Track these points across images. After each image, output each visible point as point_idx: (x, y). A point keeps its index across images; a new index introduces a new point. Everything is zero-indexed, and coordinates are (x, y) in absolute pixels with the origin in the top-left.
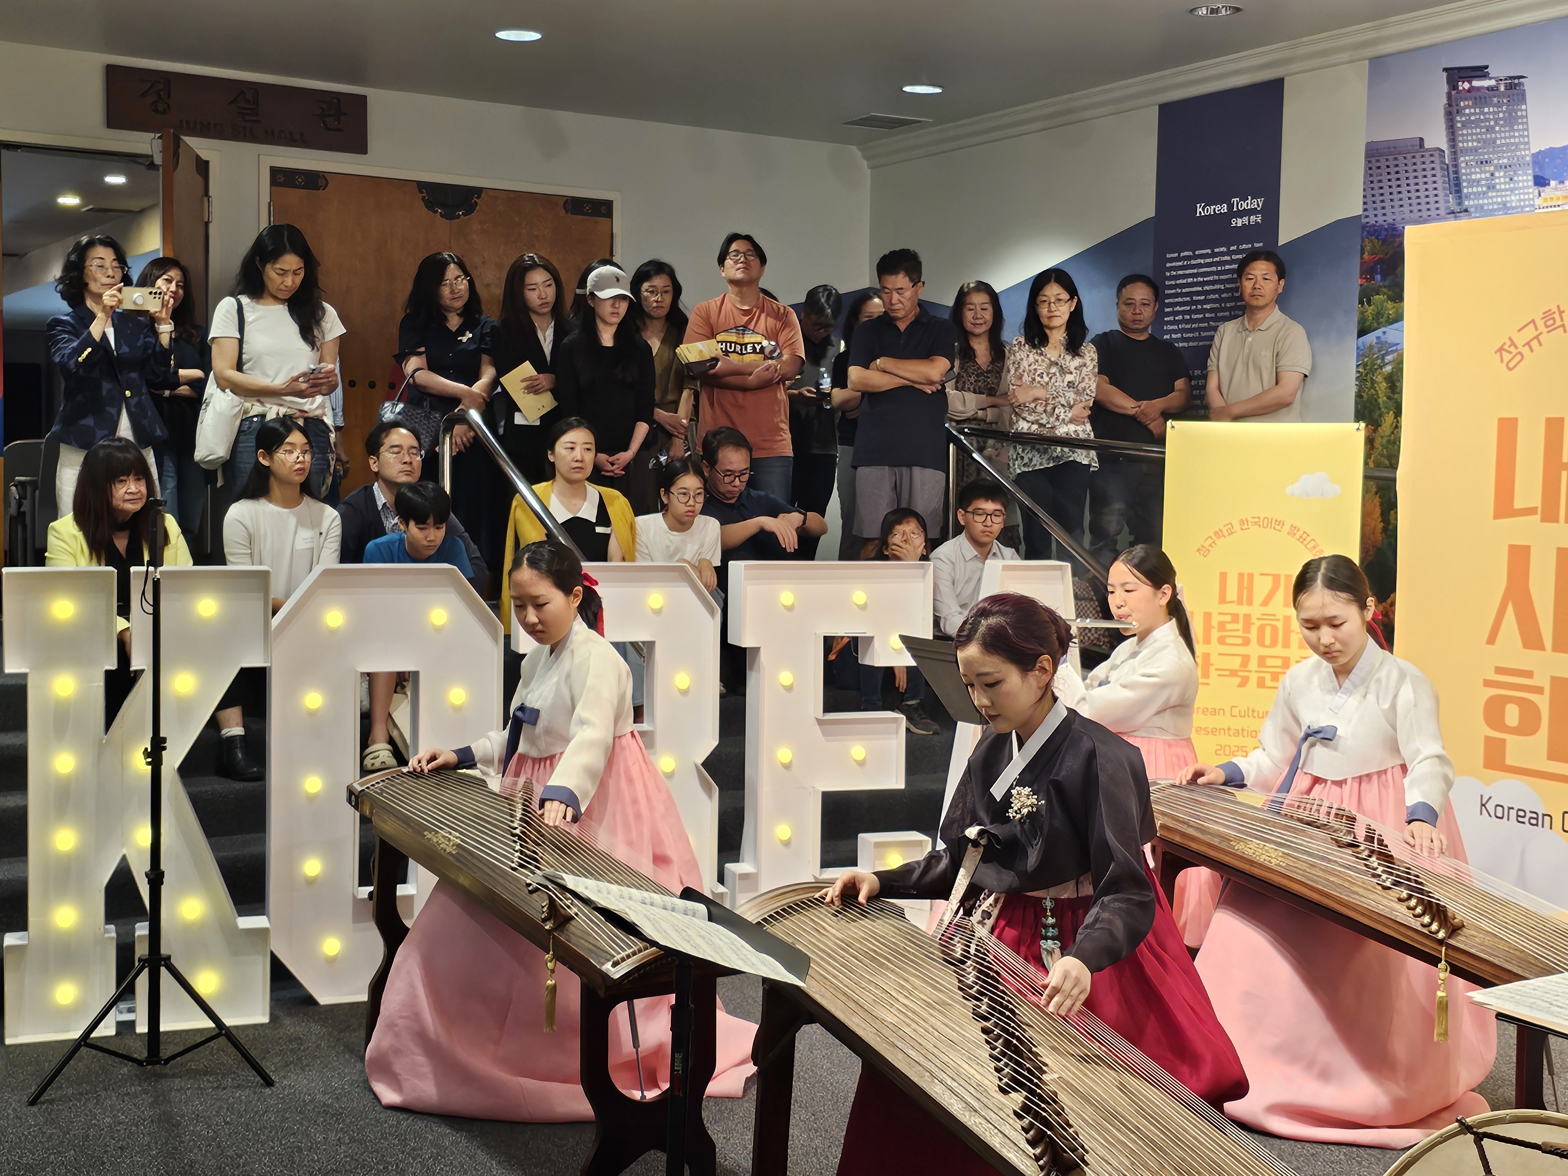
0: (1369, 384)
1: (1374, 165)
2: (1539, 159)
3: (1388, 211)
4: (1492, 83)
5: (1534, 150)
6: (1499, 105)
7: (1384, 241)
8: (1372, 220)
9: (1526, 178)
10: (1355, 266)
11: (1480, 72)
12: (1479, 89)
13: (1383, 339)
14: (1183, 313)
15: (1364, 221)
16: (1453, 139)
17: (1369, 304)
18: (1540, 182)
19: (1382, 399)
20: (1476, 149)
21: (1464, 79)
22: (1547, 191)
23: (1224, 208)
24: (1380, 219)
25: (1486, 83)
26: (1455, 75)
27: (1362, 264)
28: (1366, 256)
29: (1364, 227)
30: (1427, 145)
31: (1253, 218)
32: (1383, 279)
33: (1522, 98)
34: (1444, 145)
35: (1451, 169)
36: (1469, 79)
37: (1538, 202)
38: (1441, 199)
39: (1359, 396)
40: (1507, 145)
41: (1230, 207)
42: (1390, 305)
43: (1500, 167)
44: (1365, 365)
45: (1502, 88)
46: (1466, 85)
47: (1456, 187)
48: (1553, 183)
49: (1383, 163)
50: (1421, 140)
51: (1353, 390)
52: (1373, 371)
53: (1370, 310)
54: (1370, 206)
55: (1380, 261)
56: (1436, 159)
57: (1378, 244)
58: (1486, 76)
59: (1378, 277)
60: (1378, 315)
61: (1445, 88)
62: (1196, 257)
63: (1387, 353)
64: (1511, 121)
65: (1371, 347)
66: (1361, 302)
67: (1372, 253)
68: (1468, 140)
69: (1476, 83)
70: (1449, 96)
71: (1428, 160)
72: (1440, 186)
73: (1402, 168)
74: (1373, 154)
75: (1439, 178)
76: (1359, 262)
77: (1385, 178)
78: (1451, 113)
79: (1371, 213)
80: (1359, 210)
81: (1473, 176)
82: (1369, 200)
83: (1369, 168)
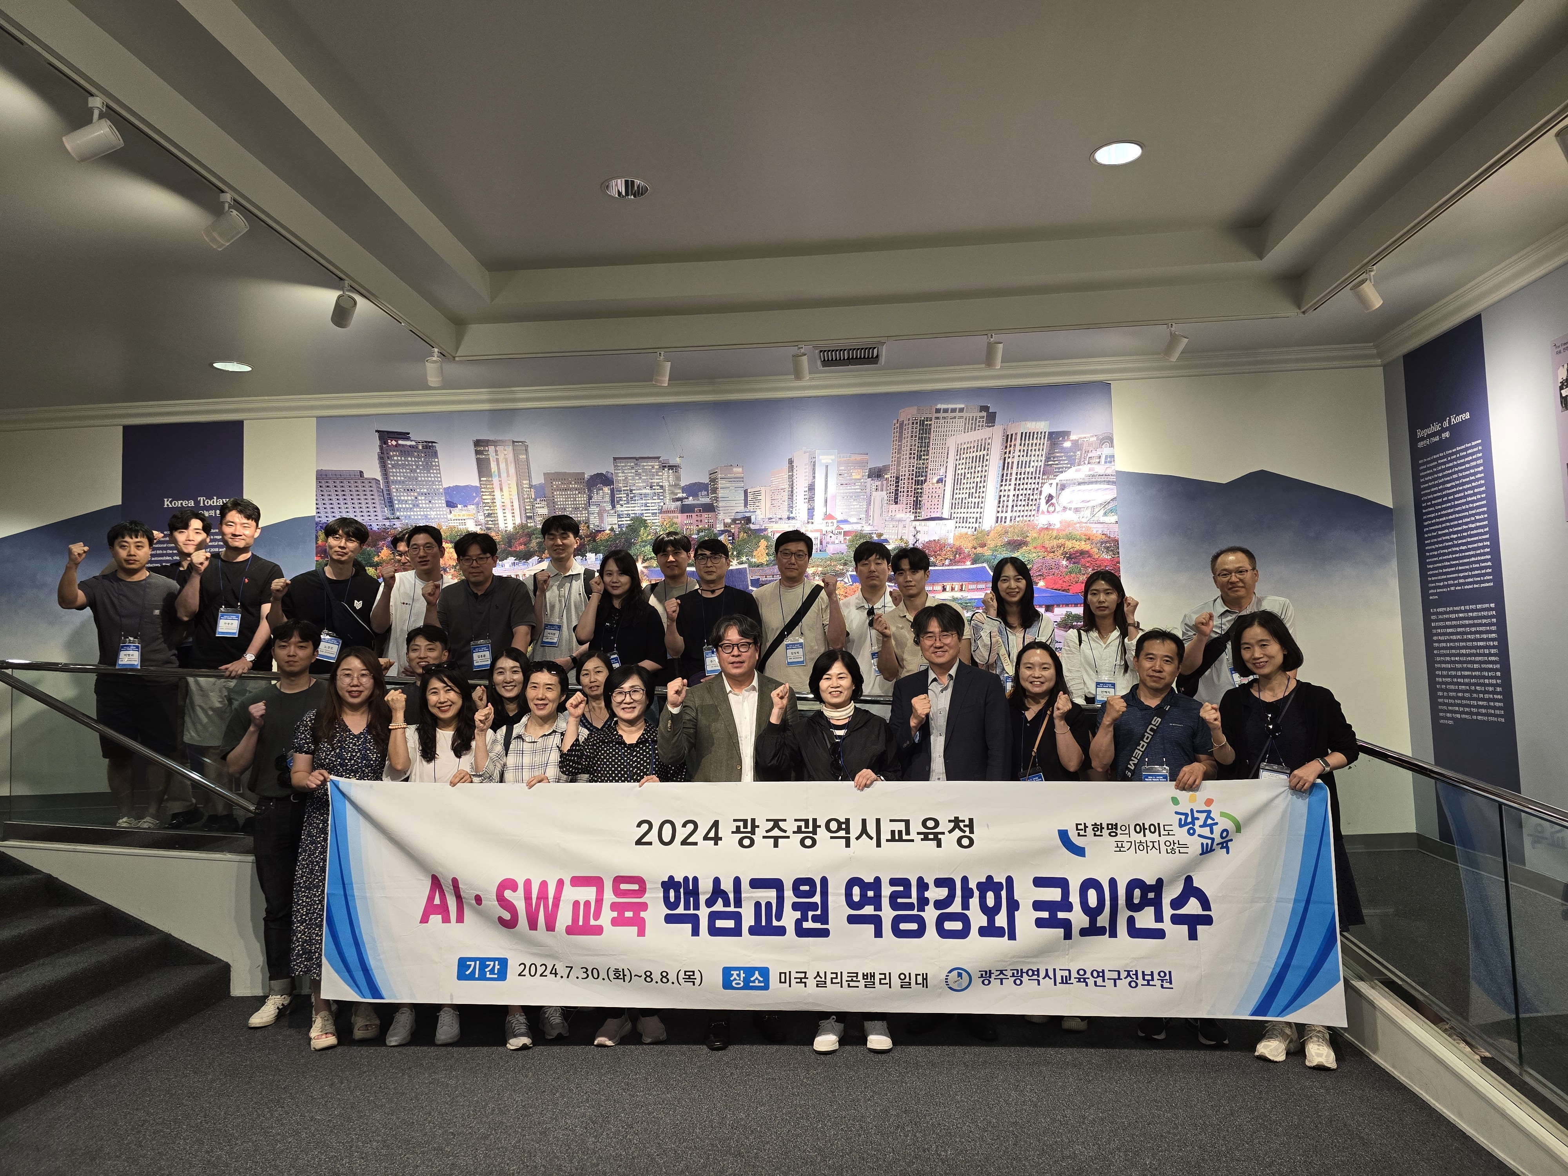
1: (324, 485)
2: (448, 491)
4: (413, 443)
5: (445, 486)
6: (419, 457)
8: (324, 520)
9: (441, 502)
11: (405, 436)
12: (403, 445)
15: (317, 520)
16: (385, 474)
18: (451, 505)
20: (403, 482)
21: (392, 439)
22: (455, 511)
23: (192, 503)
25: (408, 443)
26: (385, 436)
29: (317, 524)
30: (365, 476)
33: (435, 454)
34: (379, 477)
35: (385, 493)
36: (396, 439)
37: (450, 516)
38: (378, 509)
40: (426, 481)
41: (197, 503)
43: (422, 494)
45: (420, 447)
46: (394, 443)
47: (390, 503)
48: (459, 506)
49: (331, 484)
50: (361, 472)
56: (373, 484)
58: (408, 439)
61: (378, 443)
64: (428, 467)
68: (396, 475)
69: (400, 442)
70: (381, 448)
71: (367, 485)
72: (377, 501)
73: (346, 489)
74: (322, 477)
75: (376, 497)
76: (314, 546)
77: (333, 493)
78: (383, 459)
79: (322, 515)
80: (313, 512)
81: (400, 496)
82: (321, 506)
83: (319, 486)
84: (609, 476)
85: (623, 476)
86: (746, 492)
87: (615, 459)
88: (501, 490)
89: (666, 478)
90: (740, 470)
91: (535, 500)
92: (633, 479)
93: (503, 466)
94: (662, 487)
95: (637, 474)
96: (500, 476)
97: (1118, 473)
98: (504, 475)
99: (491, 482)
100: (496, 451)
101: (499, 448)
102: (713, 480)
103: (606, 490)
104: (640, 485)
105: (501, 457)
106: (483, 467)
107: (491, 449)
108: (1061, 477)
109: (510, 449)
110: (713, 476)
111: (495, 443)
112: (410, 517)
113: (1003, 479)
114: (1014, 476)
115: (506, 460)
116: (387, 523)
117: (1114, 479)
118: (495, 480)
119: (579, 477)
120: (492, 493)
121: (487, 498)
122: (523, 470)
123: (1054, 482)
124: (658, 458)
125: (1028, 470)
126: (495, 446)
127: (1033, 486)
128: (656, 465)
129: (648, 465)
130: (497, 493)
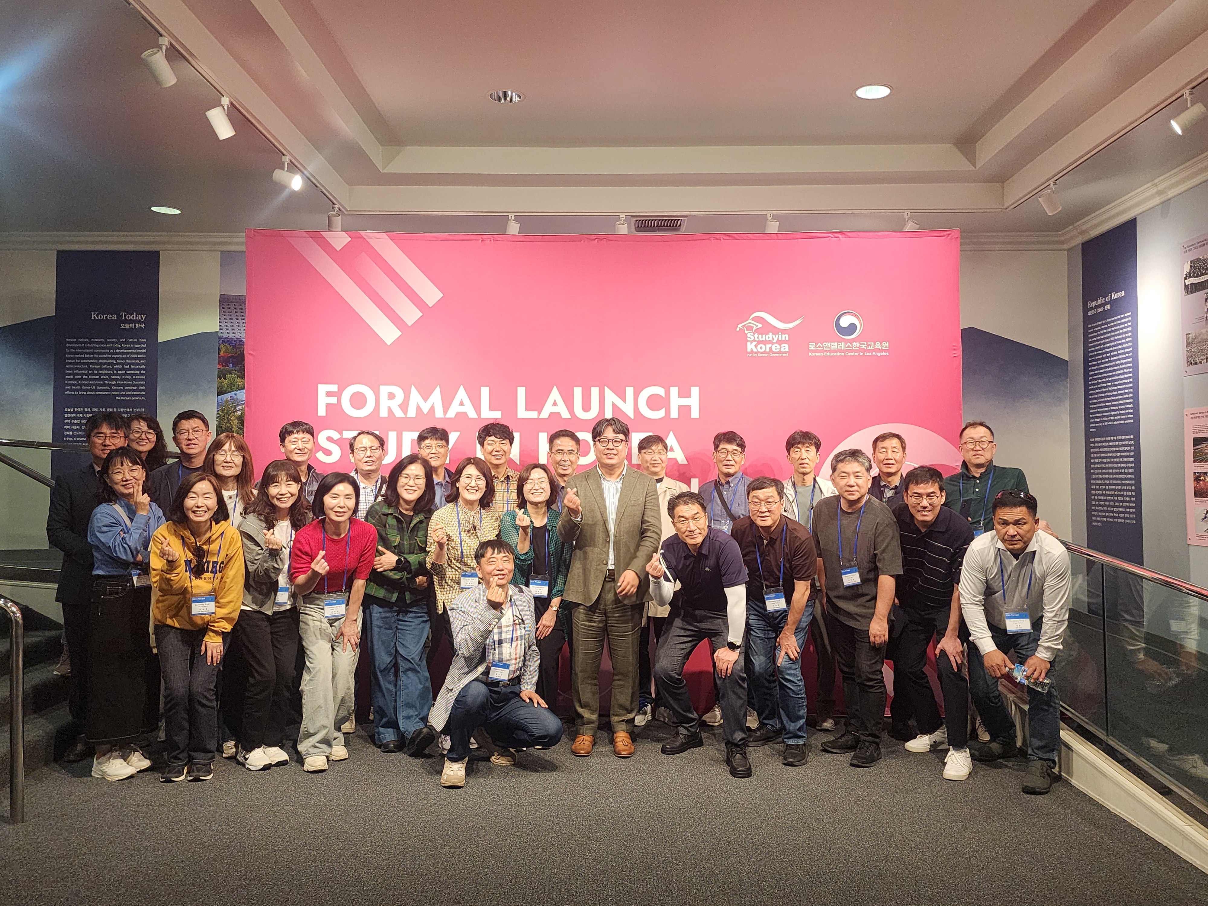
0: (226, 421)
1: (226, 306)
3: (236, 331)
7: (234, 347)
8: (225, 335)
10: (214, 358)
13: (235, 397)
14: (82, 374)
15: (221, 335)
17: (225, 379)
24: (231, 336)
27: (219, 357)
28: (221, 353)
29: (220, 338)
31: (137, 325)
32: (234, 365)
39: (219, 426)
41: (120, 317)
42: (239, 380)
44: (223, 411)
49: (232, 306)
52: (228, 414)
53: (225, 382)
54: (224, 327)
55: (231, 357)
57: (230, 348)
59: (229, 365)
60: (231, 385)
62: (92, 343)
63: (238, 405)
65: (227, 401)
66: (219, 377)
67: (226, 352)
74: (225, 301)
76: (217, 356)
77: (233, 314)
79: (224, 331)
80: (216, 329)
82: (223, 324)
83: (222, 308)
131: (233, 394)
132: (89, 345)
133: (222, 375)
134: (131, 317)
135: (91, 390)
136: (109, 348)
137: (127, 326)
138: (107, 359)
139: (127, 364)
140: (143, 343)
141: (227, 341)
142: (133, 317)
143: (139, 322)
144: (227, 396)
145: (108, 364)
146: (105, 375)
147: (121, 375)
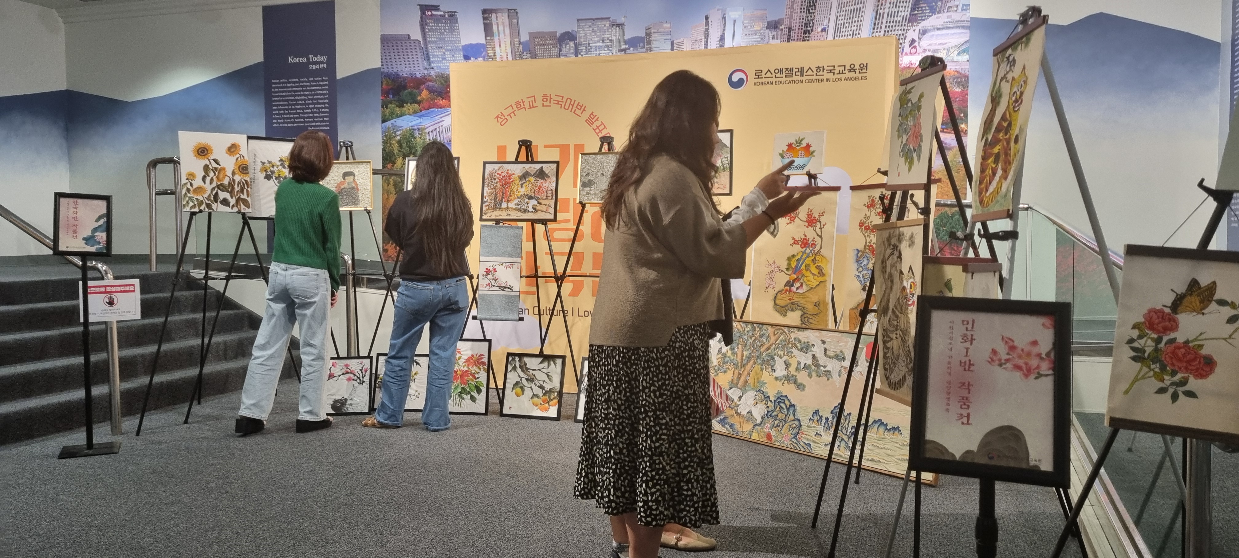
0: (389, 145)
1: (386, 45)
2: (465, 48)
3: (394, 66)
4: (442, 13)
5: (463, 44)
6: (446, 23)
7: (393, 80)
8: (386, 70)
9: (460, 56)
10: (379, 90)
11: (436, 8)
12: (436, 15)
13: (395, 124)
14: (284, 110)
15: (382, 70)
16: (424, 36)
17: (387, 108)
18: (467, 58)
19: (396, 151)
20: (436, 42)
21: (428, 10)
23: (305, 60)
24: (391, 70)
25: (439, 13)
26: (424, 8)
27: (382, 90)
28: (384, 86)
29: (382, 73)
30: (412, 38)
31: (321, 66)
32: (394, 96)
33: (456, 21)
34: (421, 39)
35: (424, 50)
36: (431, 10)
38: (420, 62)
39: (384, 150)
40: (450, 41)
41: (308, 59)
42: (397, 109)
43: (447, 50)
44: (386, 136)
45: (447, 16)
46: (430, 13)
47: (427, 58)
48: (472, 59)
49: (390, 44)
50: (409, 36)
51: (381, 147)
52: (390, 139)
53: (388, 111)
54: (385, 63)
55: (392, 89)
56: (417, 44)
57: (390, 82)
58: (438, 10)
59: (391, 96)
60: (392, 113)
61: (419, 13)
62: (290, 83)
63: (397, 131)
64: (452, 30)
65: (389, 128)
66: (383, 107)
67: (387, 85)
68: (432, 37)
69: (434, 13)
70: (421, 17)
71: (413, 44)
72: (419, 57)
73: (400, 48)
74: (385, 40)
75: (419, 53)
76: (380, 89)
77: (392, 51)
78: (423, 25)
79: (385, 67)
80: (379, 65)
81: (435, 53)
82: (384, 61)
83: (383, 46)
84: (574, 33)
85: (584, 33)
86: (672, 43)
87: (578, 20)
88: (500, 46)
89: (614, 34)
90: (668, 25)
91: (523, 53)
92: (591, 35)
93: (501, 28)
94: (611, 41)
95: (594, 31)
96: (499, 36)
97: (972, 19)
98: (502, 35)
99: (492, 40)
100: (497, 17)
101: (499, 15)
102: (649, 35)
103: (572, 44)
104: (595, 40)
105: (500, 21)
106: (488, 30)
107: (493, 16)
108: (924, 24)
109: (506, 15)
110: (648, 31)
111: (495, 11)
112: (440, 67)
113: (875, 26)
114: (884, 24)
115: (503, 23)
116: (426, 72)
117: (968, 24)
118: (496, 39)
119: (552, 35)
120: (493, 49)
121: (491, 53)
122: (515, 30)
123: (917, 29)
124: (609, 18)
125: (896, 19)
126: (496, 14)
127: (900, 32)
128: (607, 23)
129: (601, 24)
130: (497, 49)
131: (393, 121)
132: (288, 85)
133: (385, 105)
134: (316, 59)
135: (291, 123)
136: (302, 86)
137: (314, 67)
138: (301, 95)
139: (315, 99)
140: (326, 81)
141: (388, 76)
142: (319, 58)
143: (322, 62)
144: (389, 124)
145: (301, 100)
146: (300, 109)
147: (311, 109)
